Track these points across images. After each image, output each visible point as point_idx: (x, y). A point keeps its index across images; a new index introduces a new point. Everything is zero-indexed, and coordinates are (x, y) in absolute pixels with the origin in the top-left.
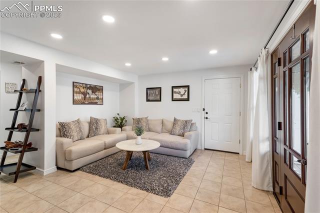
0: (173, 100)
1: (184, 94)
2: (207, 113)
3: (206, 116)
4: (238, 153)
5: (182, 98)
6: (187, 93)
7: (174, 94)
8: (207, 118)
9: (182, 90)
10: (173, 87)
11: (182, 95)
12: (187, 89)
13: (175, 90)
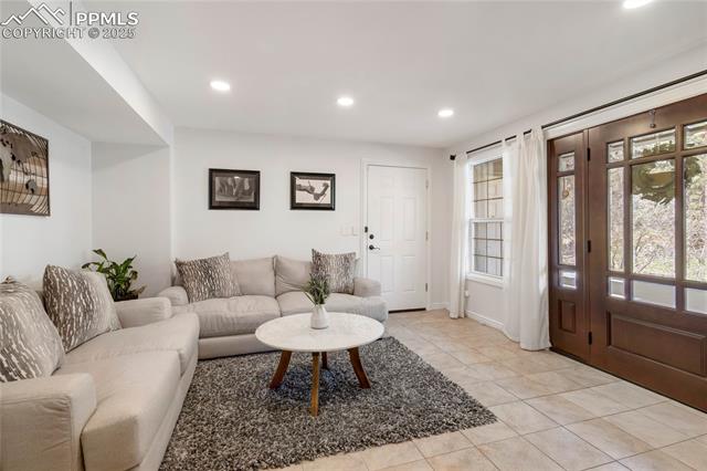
0: (295, 206)
1: (323, 193)
2: (372, 237)
3: (371, 242)
4: (424, 309)
5: (318, 202)
6: (328, 192)
7: (298, 193)
8: (371, 248)
9: (318, 185)
10: (294, 175)
11: (317, 197)
12: (329, 182)
13: (299, 181)
